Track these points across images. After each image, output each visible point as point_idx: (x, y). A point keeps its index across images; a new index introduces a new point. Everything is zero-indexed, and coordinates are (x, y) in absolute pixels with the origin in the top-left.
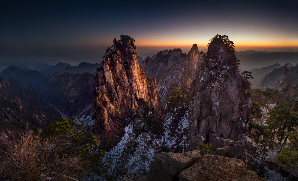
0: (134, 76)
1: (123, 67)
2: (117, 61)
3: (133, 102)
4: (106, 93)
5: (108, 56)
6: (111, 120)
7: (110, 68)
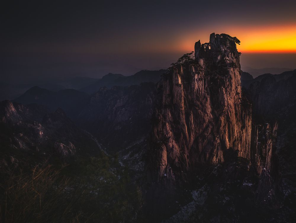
0: (226, 105)
1: (206, 86)
2: (196, 75)
3: (215, 150)
4: (170, 123)
5: (182, 64)
6: (170, 170)
7: (182, 82)
